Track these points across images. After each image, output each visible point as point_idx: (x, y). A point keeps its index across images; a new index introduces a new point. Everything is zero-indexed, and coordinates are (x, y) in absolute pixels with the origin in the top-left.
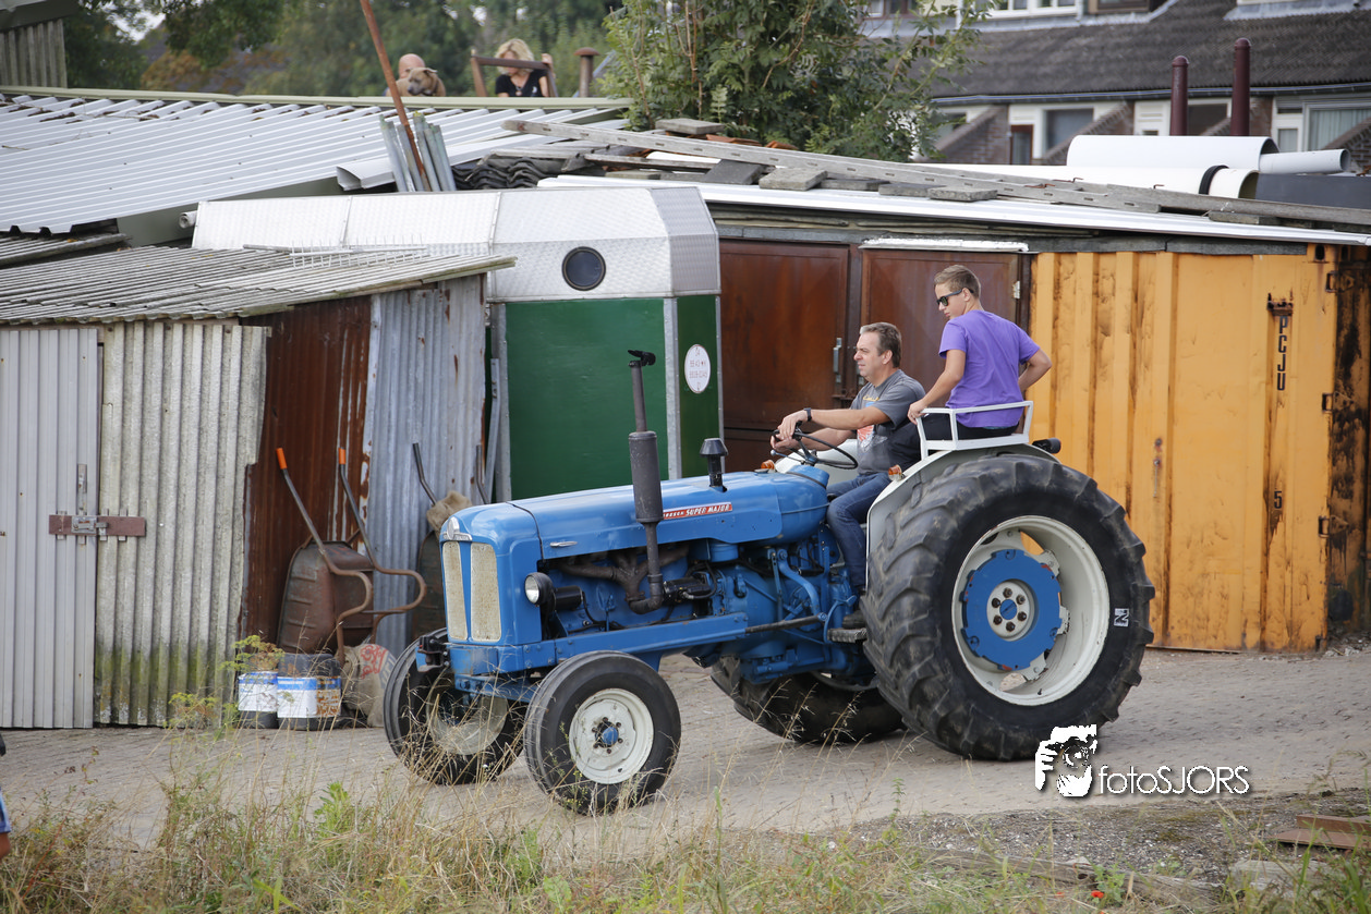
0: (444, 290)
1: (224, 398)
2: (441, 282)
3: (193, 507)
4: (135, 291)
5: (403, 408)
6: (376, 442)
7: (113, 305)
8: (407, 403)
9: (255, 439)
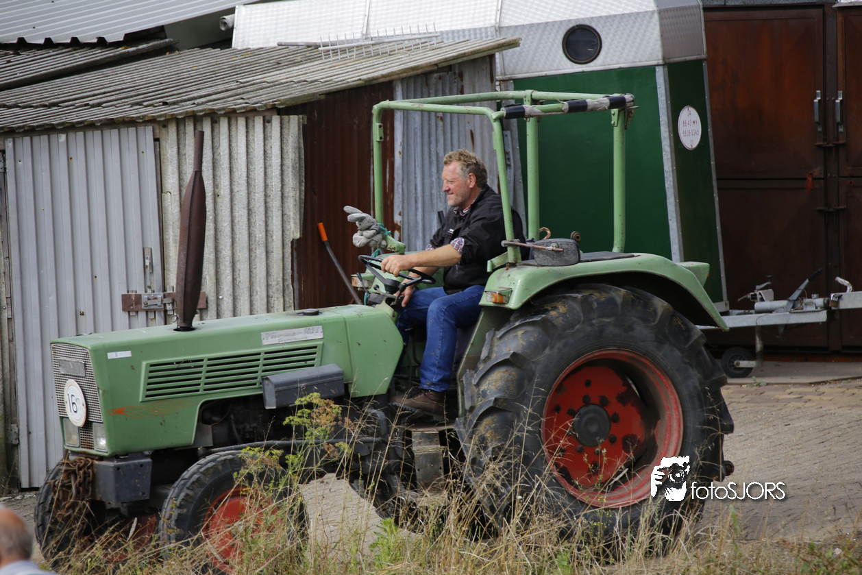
0: (457, 72)
1: (268, 182)
2: (454, 64)
3: (248, 280)
4: (184, 90)
5: (427, 181)
6: (406, 212)
7: (165, 103)
8: (431, 176)
9: (298, 216)
